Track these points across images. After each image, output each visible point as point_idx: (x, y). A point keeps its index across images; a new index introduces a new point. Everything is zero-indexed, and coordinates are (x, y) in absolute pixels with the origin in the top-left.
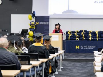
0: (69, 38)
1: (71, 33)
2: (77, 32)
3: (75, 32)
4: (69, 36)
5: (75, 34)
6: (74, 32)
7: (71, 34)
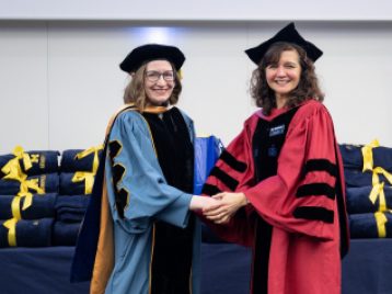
0: (11, 225)
1: (33, 172)
2: (96, 161)
3: (85, 165)
4: (15, 205)
5: (77, 177)
6: (74, 162)
7: (32, 184)
